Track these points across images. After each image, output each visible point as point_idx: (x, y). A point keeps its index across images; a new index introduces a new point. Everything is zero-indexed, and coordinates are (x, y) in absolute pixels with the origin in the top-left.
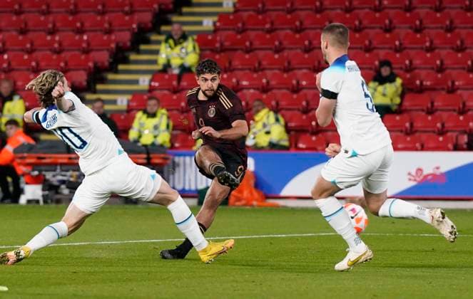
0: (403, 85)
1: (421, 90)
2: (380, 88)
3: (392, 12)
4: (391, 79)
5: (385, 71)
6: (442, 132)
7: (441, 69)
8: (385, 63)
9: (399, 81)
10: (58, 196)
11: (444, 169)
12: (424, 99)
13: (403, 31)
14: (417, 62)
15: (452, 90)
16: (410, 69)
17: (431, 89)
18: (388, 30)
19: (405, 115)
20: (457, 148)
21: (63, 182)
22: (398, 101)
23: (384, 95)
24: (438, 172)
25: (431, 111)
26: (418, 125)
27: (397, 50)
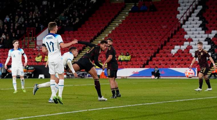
0: (131, 56)
1: (134, 57)
2: (127, 57)
3: (129, 43)
4: (129, 55)
5: (128, 54)
6: (138, 65)
7: (138, 53)
8: (128, 52)
9: (130, 56)
10: (69, 77)
11: (138, 71)
12: (135, 59)
13: (131, 46)
14: (133, 52)
15: (140, 57)
16: (132, 53)
17: (136, 57)
18: (128, 46)
19: (131, 62)
20: (141, 67)
21: (70, 74)
22: (130, 59)
23: (127, 58)
24: (137, 72)
25: (136, 61)
26: (134, 63)
27: (130, 50)
